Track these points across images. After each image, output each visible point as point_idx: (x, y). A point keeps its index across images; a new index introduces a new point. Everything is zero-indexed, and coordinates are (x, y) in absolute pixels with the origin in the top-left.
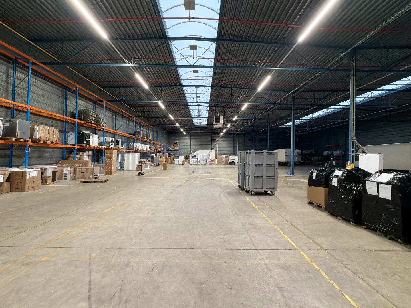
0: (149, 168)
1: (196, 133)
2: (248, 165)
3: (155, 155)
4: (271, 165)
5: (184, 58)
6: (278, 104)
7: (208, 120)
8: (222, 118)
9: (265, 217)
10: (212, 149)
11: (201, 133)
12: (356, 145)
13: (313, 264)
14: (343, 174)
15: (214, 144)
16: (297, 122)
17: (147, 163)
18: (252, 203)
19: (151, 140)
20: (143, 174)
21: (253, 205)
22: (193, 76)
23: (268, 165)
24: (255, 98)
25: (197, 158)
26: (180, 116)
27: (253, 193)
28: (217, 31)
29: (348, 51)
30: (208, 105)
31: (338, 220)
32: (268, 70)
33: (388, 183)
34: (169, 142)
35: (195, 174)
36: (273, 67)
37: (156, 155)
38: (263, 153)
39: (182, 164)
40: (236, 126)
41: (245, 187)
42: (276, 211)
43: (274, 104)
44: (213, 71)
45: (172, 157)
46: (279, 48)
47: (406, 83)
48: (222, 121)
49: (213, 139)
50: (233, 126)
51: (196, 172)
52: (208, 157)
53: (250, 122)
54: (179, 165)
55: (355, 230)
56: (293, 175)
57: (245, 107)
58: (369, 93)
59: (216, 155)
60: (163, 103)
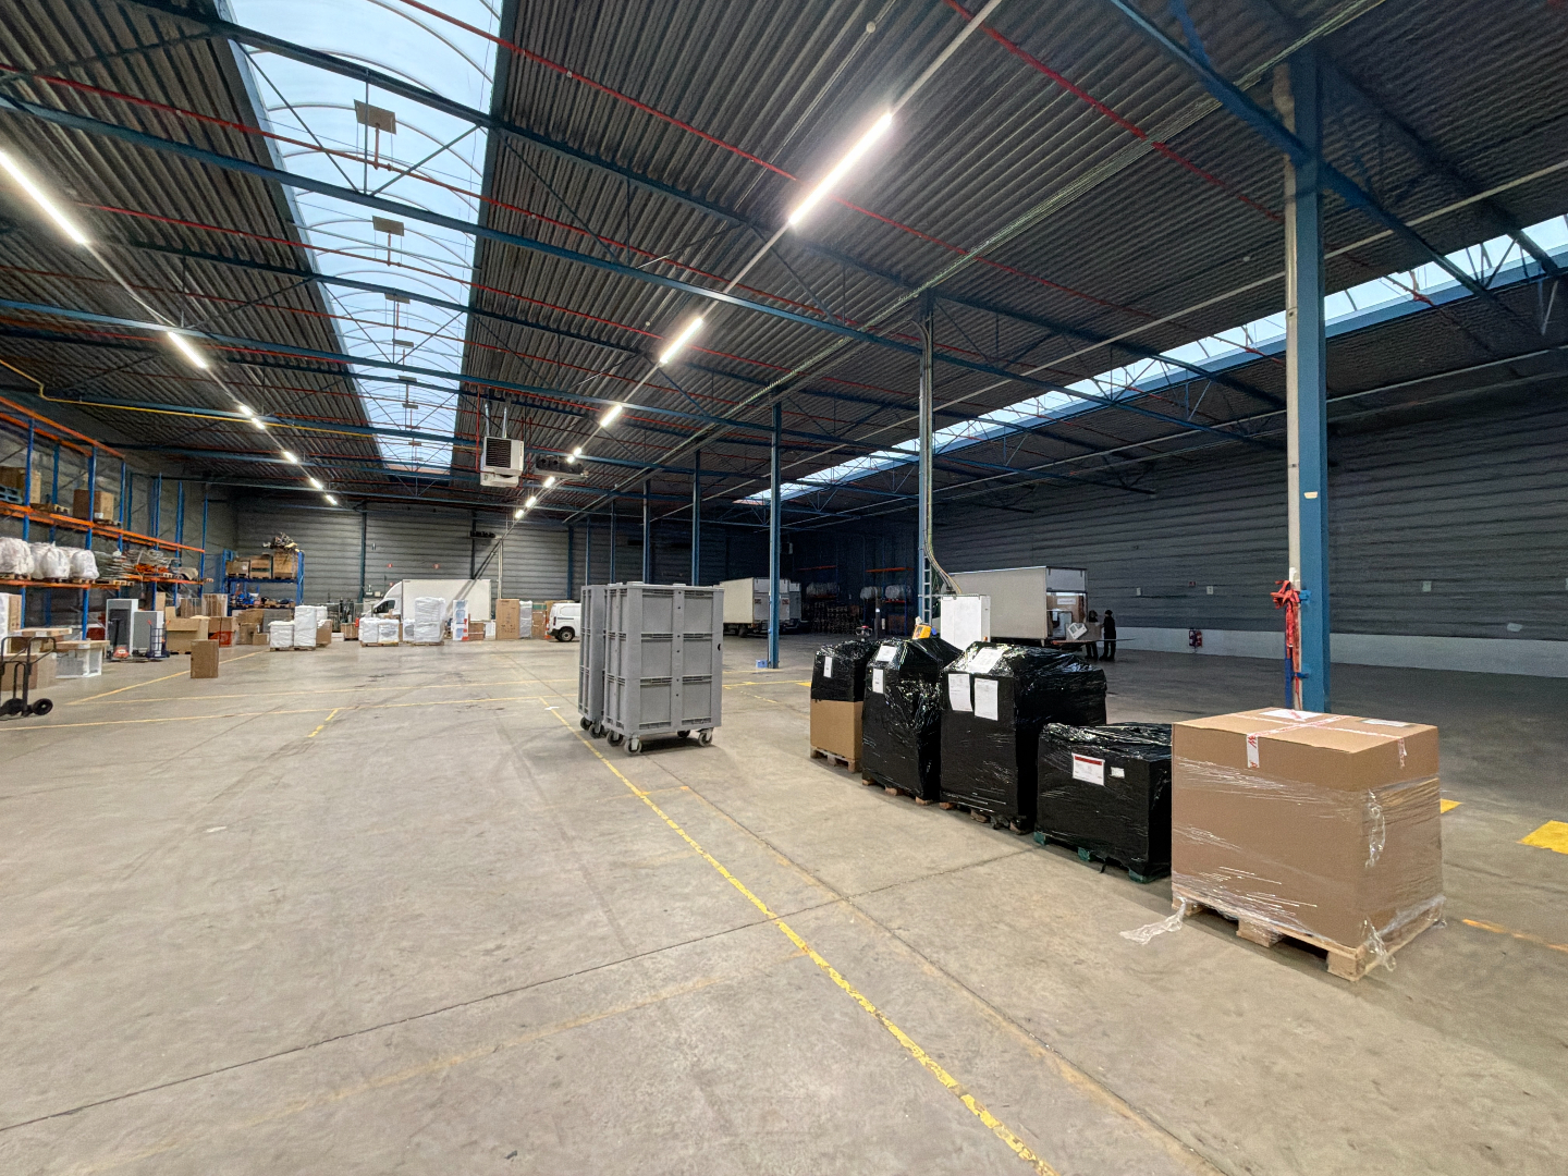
0: (92, 671)
1: (397, 501)
2: (617, 638)
3: (135, 603)
4: (699, 637)
5: (320, 149)
6: (729, 421)
7: (455, 452)
8: (518, 450)
9: (675, 826)
10: (473, 577)
11: (422, 502)
12: (934, 571)
13: (813, 954)
14: (898, 657)
15: (485, 554)
16: (789, 490)
17: (75, 647)
18: (629, 784)
19: (106, 522)
20: (43, 707)
21: (634, 789)
22: (377, 247)
23: (688, 637)
24: (651, 390)
25: (399, 617)
26: (302, 418)
27: (634, 747)
28: (491, 86)
29: (915, 294)
30: (456, 384)
31: (887, 798)
32: (692, 295)
33: (992, 676)
34: (236, 541)
35: (383, 689)
36: (712, 288)
37: (147, 603)
38: (670, 593)
39: (312, 643)
40: (577, 485)
41: (607, 726)
42: (712, 799)
43: (713, 419)
44: (474, 245)
45: (256, 613)
46: (729, 229)
47: (1034, 411)
48: (518, 461)
49: (479, 534)
50: (567, 484)
51: (391, 680)
52: (454, 610)
53: (633, 474)
54: (297, 649)
55: (924, 819)
56: (775, 666)
57: (612, 415)
58: (964, 424)
59: (493, 599)
60: (196, 341)
